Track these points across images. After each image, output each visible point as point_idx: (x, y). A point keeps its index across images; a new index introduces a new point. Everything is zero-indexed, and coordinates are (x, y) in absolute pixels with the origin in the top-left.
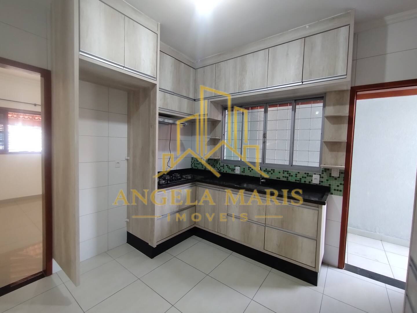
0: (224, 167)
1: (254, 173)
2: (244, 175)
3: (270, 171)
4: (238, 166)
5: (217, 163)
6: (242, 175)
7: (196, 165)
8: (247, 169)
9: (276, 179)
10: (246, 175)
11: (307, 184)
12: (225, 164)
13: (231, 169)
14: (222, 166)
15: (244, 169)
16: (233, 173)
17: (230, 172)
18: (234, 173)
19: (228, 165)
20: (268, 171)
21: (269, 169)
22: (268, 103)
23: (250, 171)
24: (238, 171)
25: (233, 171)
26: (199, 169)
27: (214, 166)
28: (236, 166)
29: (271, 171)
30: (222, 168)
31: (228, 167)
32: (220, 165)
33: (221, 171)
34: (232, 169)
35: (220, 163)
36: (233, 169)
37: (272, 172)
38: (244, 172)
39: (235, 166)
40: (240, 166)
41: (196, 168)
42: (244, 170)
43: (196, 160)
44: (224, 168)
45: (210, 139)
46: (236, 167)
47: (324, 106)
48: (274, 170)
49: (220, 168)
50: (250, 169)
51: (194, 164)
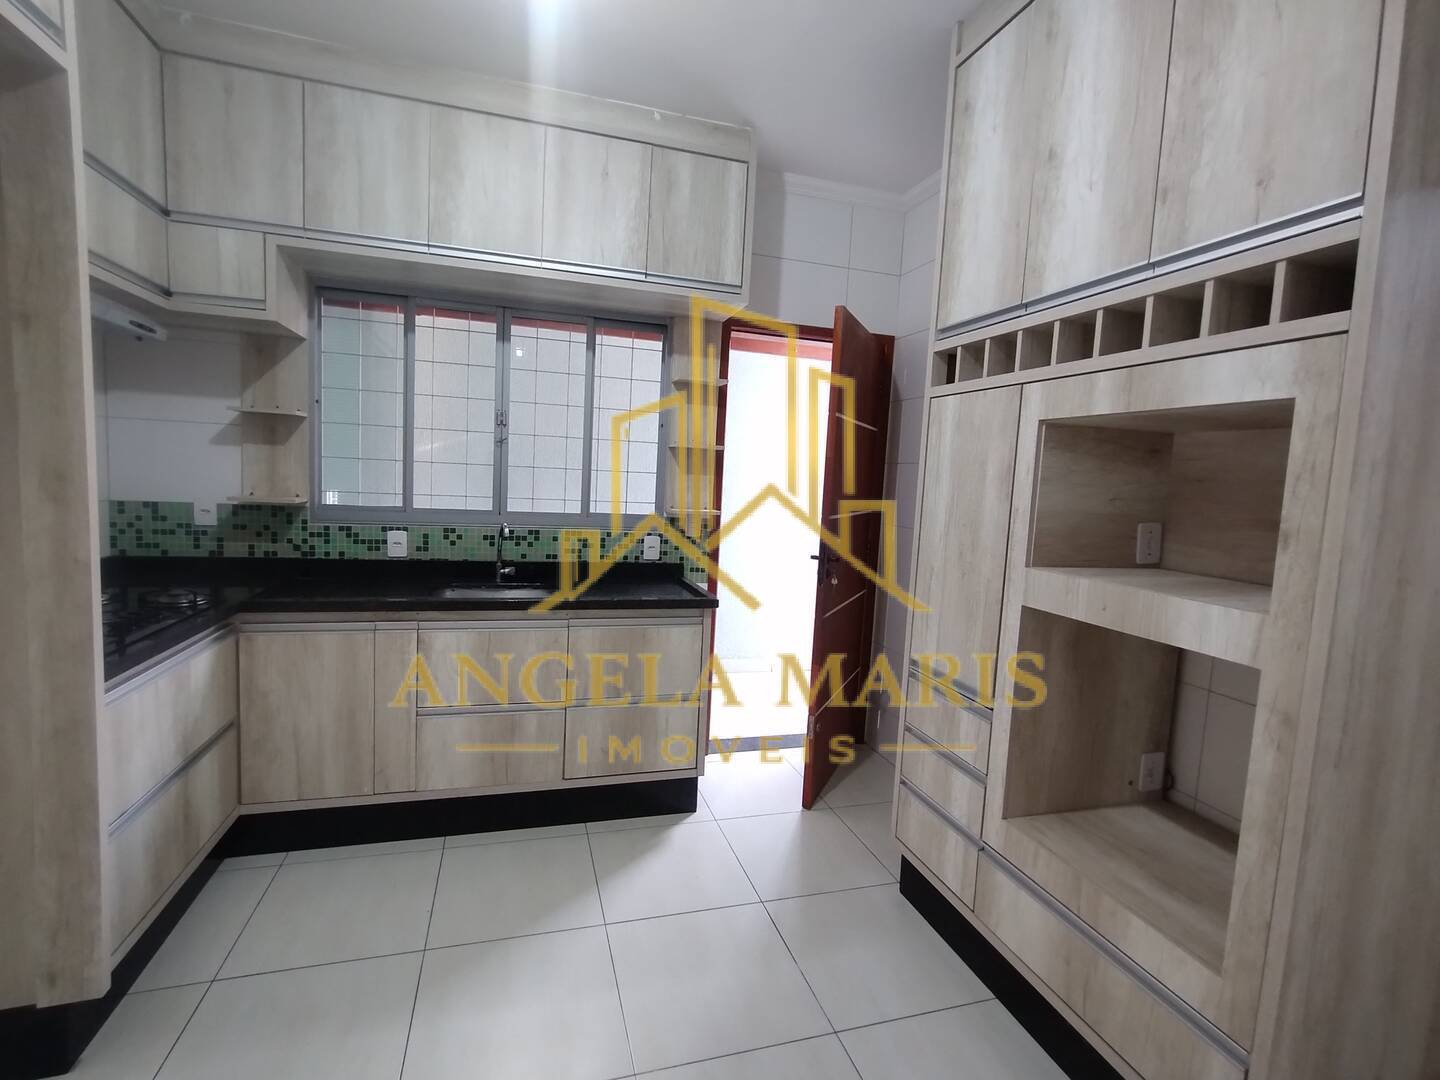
0: (327, 535)
1: (466, 549)
2: (428, 559)
3: (525, 538)
4: (398, 529)
5: (290, 522)
6: (419, 561)
7: (148, 538)
8: (436, 536)
9: (545, 560)
10: (436, 557)
11: (630, 564)
12: (334, 527)
13: (363, 542)
14: (319, 535)
15: (426, 536)
16: (373, 558)
17: (362, 553)
18: (381, 558)
19: (349, 529)
20: (518, 538)
21: (520, 531)
22: (511, 308)
23: (453, 543)
24: (398, 546)
25: (378, 549)
26: (171, 555)
27: (274, 534)
28: (391, 529)
29: (529, 537)
30: (317, 542)
31: (349, 536)
32: (304, 529)
33: (313, 554)
34: (370, 541)
35: (305, 522)
36: (377, 542)
37: (531, 538)
38: (426, 549)
39: (384, 529)
40: (405, 529)
41: (155, 553)
42: (426, 543)
43: (147, 513)
44: (327, 542)
45: (244, 413)
46: (389, 533)
47: (667, 353)
48: (537, 532)
49: (305, 541)
50: (453, 537)
51: (131, 534)
